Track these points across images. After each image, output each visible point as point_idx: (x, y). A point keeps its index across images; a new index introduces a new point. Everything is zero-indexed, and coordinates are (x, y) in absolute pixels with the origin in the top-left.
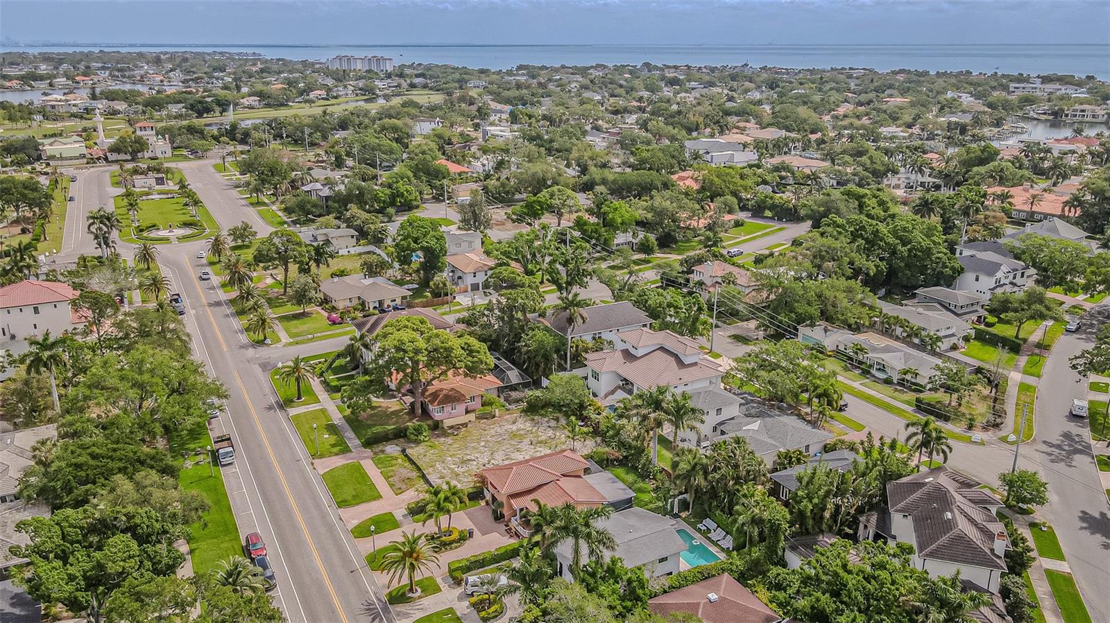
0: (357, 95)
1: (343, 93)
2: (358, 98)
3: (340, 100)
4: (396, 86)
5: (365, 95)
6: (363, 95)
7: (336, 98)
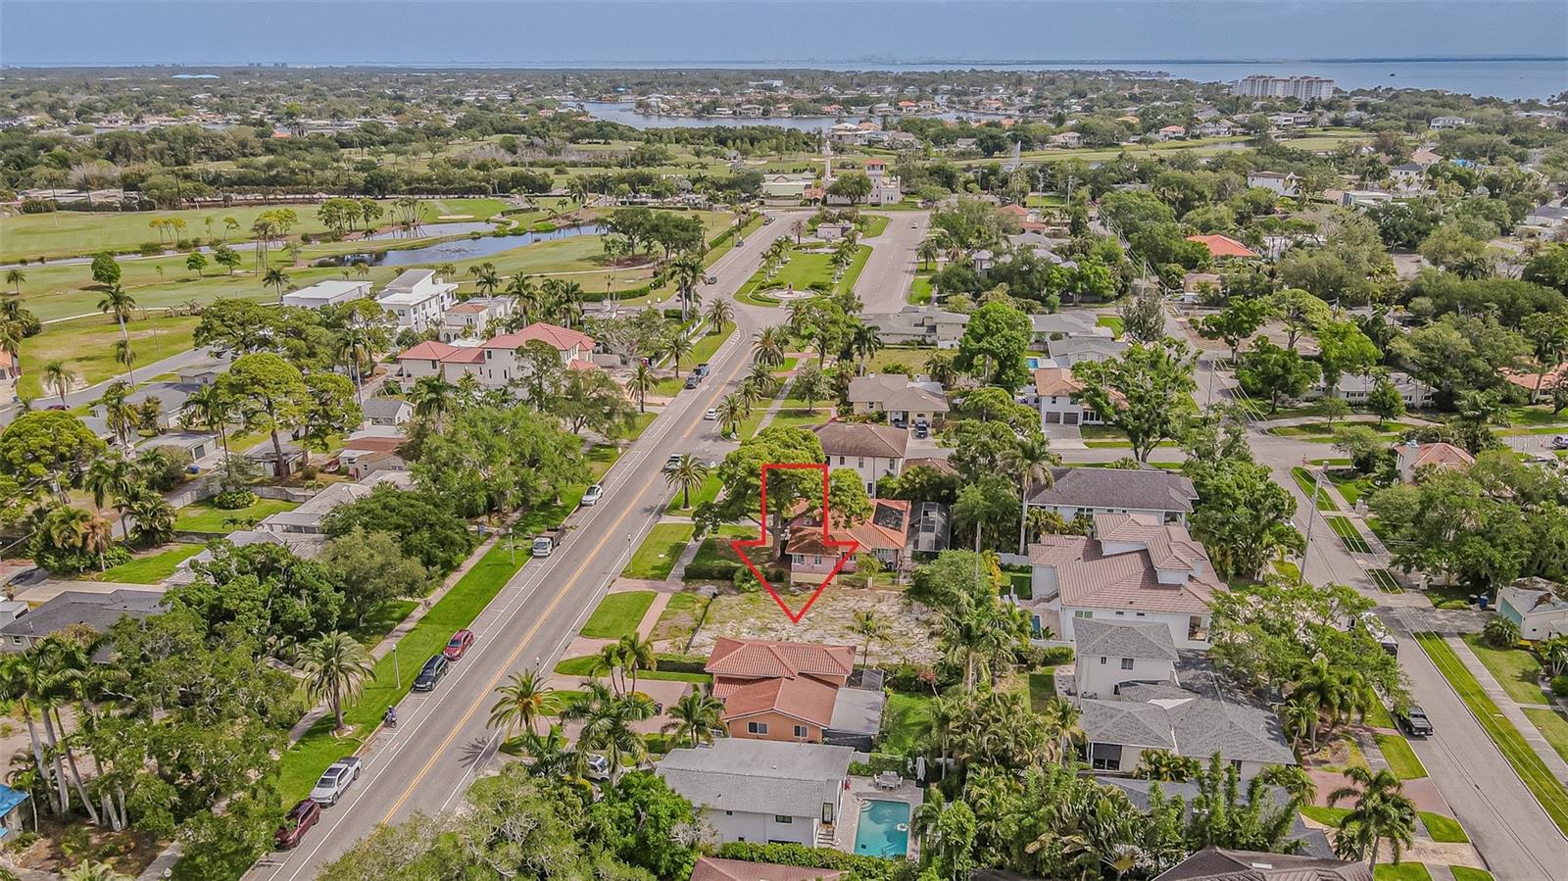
0: (1234, 134)
1: (1211, 130)
2: (1234, 139)
3: (1204, 140)
4: (1308, 123)
5: (1248, 134)
6: (1244, 134)
7: (1198, 137)
